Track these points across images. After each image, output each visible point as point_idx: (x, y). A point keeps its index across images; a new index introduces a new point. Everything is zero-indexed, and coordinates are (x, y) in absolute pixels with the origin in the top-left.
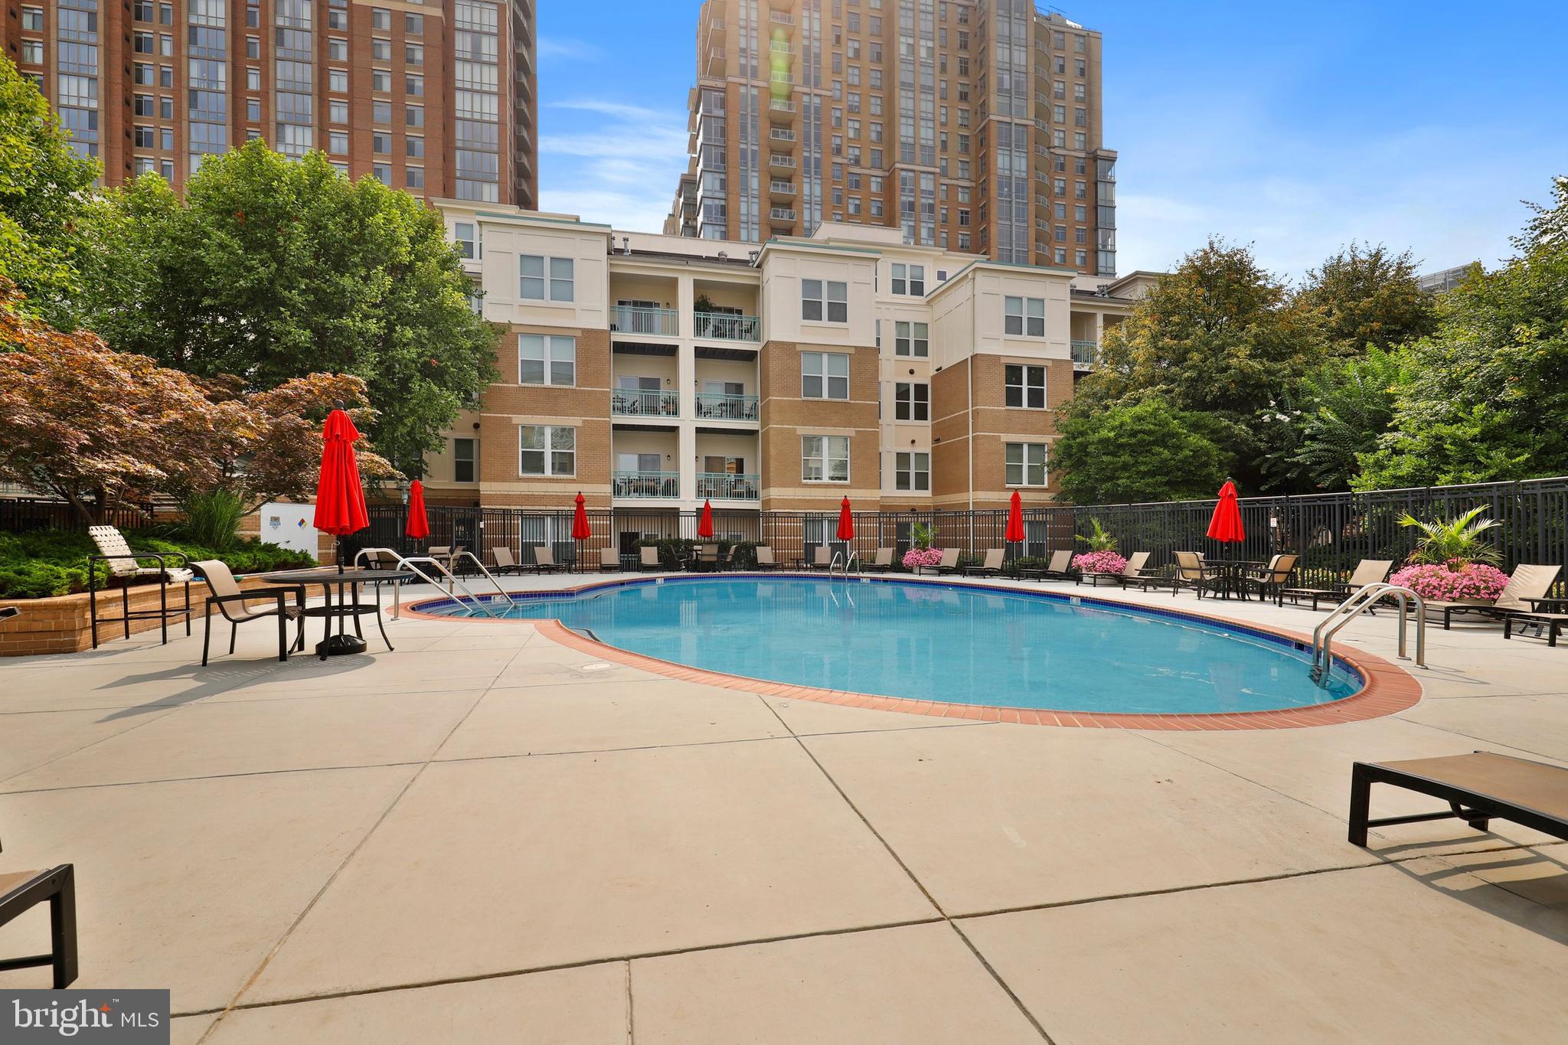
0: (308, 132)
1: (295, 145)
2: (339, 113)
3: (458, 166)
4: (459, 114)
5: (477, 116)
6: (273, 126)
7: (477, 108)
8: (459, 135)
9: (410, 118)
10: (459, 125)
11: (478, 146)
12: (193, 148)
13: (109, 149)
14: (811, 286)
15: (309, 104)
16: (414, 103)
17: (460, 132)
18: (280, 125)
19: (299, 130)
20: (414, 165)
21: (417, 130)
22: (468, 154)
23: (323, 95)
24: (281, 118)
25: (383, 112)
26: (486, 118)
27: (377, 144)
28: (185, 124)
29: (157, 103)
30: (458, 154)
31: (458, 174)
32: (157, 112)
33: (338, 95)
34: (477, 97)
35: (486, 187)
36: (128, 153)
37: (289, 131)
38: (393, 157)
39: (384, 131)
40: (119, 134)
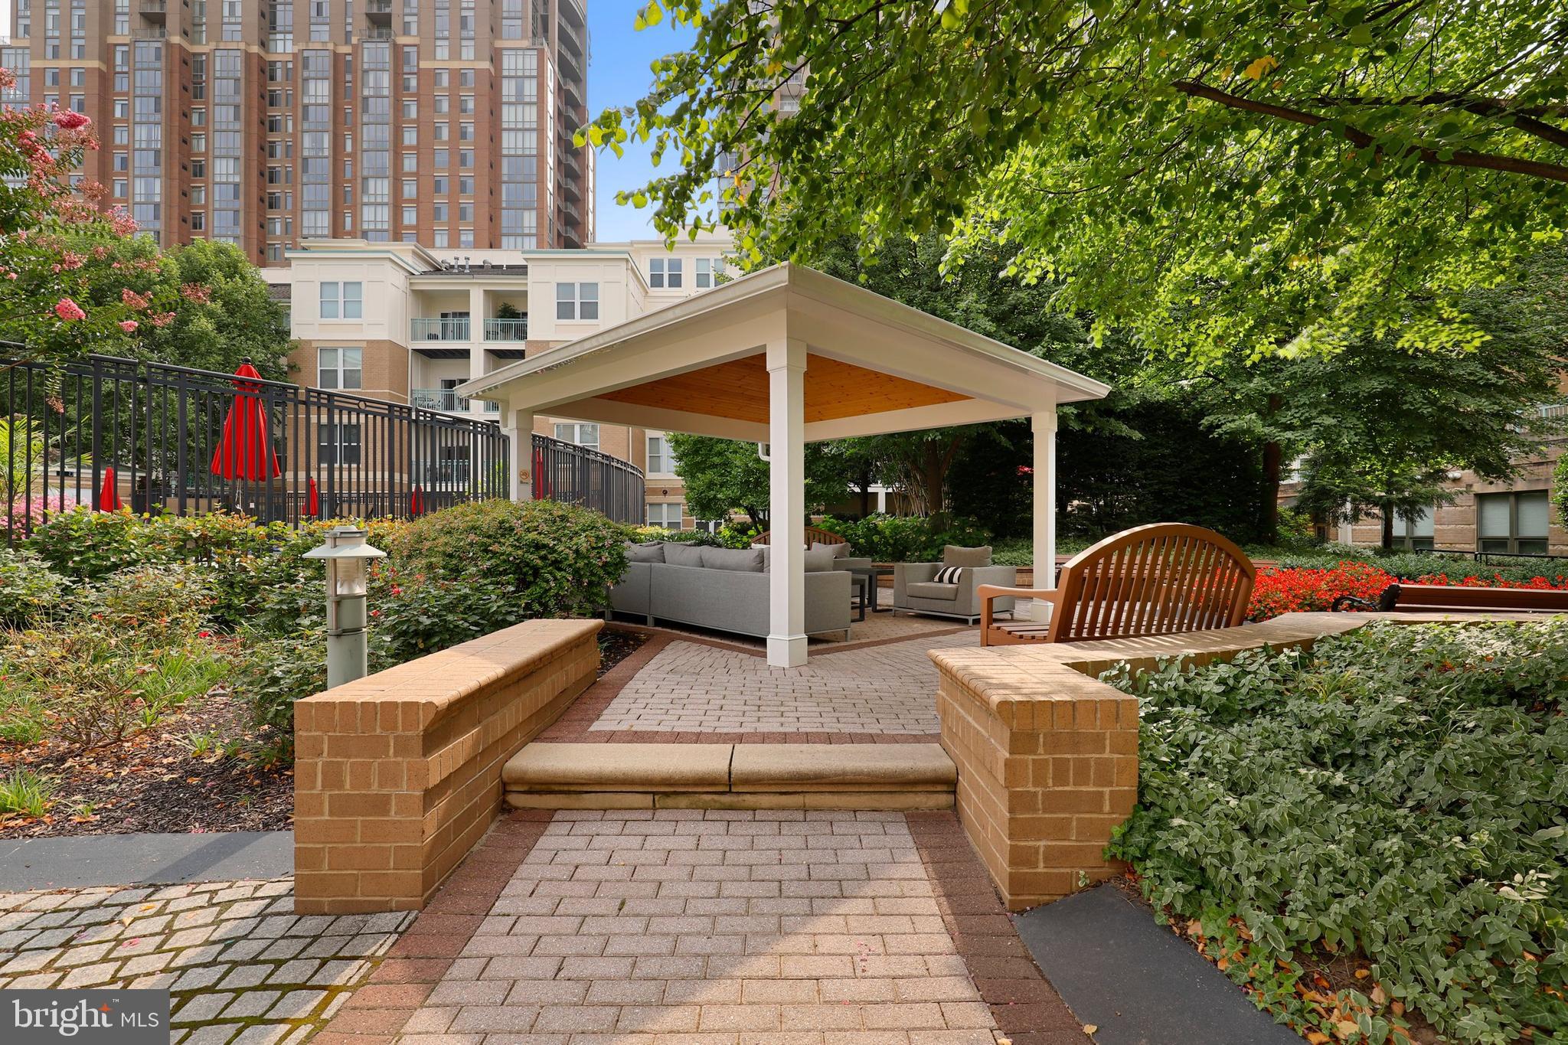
0: (386, 182)
1: (376, 195)
2: (410, 164)
3: (504, 198)
4: (505, 152)
5: (520, 152)
6: (359, 180)
7: (520, 145)
8: (505, 170)
9: (463, 161)
10: (505, 162)
11: (519, 178)
12: (305, 206)
13: (247, 213)
14: (564, 288)
15: (387, 159)
16: (466, 147)
17: (505, 167)
18: (365, 179)
19: (379, 181)
20: (466, 201)
21: (469, 171)
22: (512, 186)
23: (398, 149)
24: (365, 173)
25: (442, 158)
26: (527, 152)
27: (437, 185)
28: (299, 187)
29: (283, 172)
30: (504, 187)
31: (504, 205)
32: (283, 179)
33: (410, 148)
34: (520, 134)
35: (526, 214)
36: (262, 215)
37: (371, 182)
38: (449, 197)
39: (442, 174)
40: (255, 200)
